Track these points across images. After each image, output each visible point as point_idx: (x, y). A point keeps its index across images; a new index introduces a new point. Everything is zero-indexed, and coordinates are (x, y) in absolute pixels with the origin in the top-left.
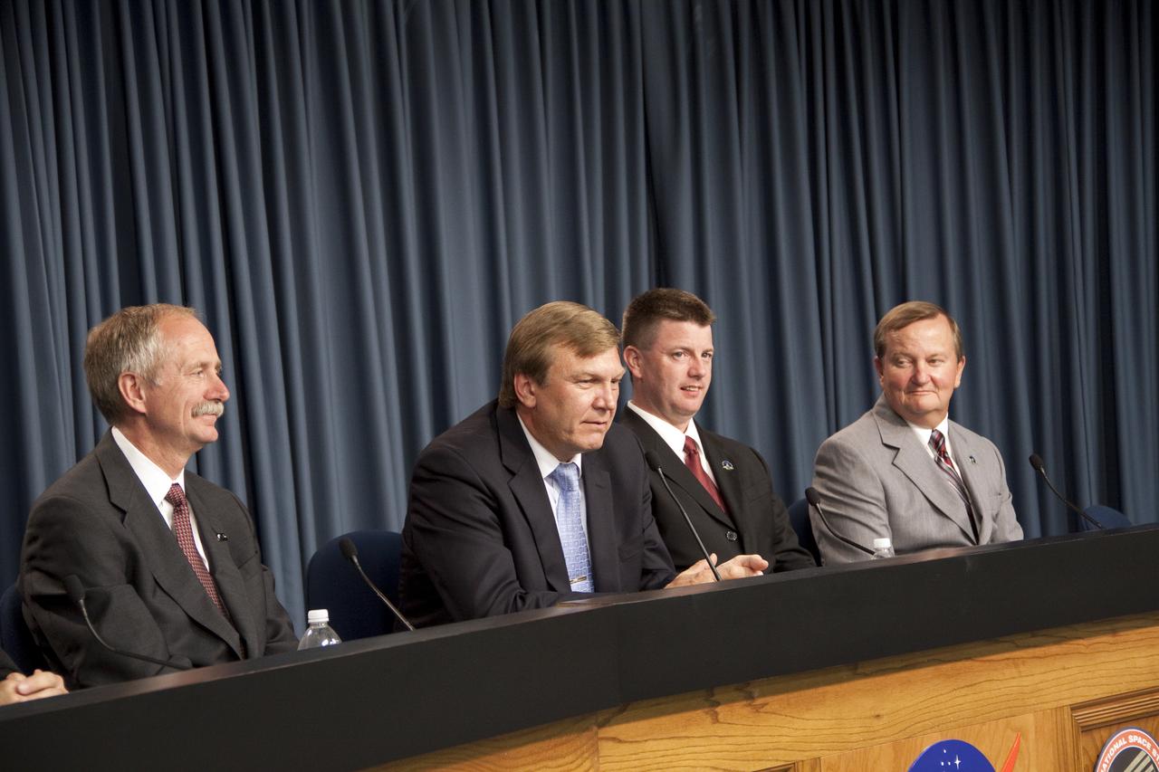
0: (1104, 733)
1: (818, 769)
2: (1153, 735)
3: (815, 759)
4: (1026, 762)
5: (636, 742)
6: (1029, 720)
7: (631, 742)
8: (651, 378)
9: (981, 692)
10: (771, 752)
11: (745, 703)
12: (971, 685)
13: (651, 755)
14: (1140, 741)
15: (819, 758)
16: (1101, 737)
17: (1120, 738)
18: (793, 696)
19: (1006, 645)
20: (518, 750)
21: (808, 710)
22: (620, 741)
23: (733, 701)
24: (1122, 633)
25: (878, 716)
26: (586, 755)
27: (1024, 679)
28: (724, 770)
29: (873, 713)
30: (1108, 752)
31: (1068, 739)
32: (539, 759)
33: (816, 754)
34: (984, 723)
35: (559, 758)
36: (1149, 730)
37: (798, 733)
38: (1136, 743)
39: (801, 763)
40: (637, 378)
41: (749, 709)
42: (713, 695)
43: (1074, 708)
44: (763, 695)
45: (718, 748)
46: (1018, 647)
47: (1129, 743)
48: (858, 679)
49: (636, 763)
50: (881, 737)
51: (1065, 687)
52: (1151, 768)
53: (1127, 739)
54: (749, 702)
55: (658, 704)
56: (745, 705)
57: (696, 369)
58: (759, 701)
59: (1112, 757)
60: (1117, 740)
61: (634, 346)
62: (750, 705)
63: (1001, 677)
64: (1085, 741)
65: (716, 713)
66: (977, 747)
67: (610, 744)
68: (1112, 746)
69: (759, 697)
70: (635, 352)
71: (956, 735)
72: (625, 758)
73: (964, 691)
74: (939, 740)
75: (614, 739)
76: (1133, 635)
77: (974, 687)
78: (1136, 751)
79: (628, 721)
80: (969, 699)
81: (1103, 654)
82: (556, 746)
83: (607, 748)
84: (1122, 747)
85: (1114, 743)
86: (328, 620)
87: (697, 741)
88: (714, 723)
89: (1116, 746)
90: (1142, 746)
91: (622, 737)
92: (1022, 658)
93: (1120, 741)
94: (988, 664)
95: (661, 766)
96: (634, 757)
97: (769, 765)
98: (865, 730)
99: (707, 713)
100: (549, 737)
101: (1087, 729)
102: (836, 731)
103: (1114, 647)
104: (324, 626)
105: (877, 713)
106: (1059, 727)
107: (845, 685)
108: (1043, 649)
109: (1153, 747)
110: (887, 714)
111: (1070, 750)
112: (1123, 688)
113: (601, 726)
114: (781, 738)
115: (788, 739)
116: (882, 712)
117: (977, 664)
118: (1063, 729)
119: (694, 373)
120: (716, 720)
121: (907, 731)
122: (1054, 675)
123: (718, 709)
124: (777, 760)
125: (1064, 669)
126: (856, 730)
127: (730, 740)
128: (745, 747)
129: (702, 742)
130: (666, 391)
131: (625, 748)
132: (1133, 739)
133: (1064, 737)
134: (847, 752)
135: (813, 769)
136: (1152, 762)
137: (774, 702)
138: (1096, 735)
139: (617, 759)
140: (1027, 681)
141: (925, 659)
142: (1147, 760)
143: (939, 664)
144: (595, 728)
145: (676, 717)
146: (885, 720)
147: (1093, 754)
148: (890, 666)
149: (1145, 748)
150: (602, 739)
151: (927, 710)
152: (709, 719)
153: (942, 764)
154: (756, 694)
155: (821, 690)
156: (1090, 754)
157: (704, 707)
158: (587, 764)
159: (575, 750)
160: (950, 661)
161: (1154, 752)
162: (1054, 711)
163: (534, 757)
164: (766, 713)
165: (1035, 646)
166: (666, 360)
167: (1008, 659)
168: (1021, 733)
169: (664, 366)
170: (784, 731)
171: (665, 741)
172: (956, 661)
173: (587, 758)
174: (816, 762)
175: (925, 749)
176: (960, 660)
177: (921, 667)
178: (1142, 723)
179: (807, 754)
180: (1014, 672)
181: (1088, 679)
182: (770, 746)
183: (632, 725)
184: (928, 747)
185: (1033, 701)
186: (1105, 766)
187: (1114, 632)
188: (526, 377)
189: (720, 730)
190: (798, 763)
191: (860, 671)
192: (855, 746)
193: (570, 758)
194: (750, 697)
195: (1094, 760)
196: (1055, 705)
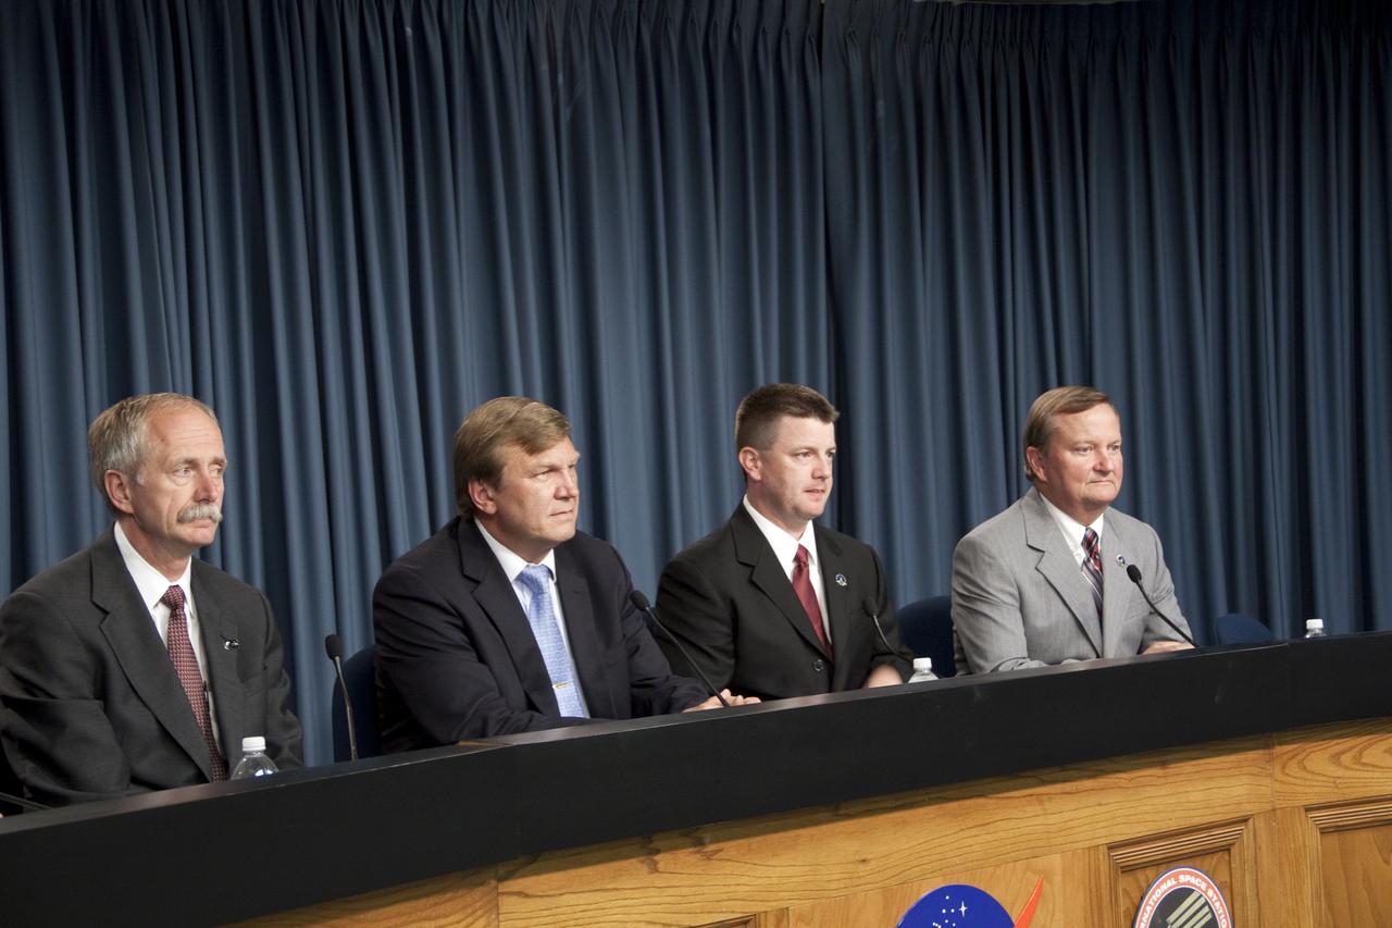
0: (1150, 872)
1: (785, 923)
2: (1211, 873)
3: (782, 909)
4: (1051, 907)
5: (548, 896)
6: (1056, 860)
7: (542, 896)
8: (772, 480)
9: (995, 832)
10: (725, 903)
11: (692, 850)
12: (984, 825)
13: (569, 910)
14: (1193, 880)
15: (787, 909)
16: (1147, 877)
17: (1169, 878)
18: (755, 841)
19: (1029, 780)
20: (381, 911)
21: (773, 856)
22: (527, 896)
23: (677, 848)
24: (1173, 765)
25: (864, 861)
26: (480, 913)
27: (1050, 816)
28: (664, 925)
29: (857, 857)
30: (1153, 893)
31: (1103, 881)
32: (410, 919)
33: (783, 904)
34: (998, 866)
35: (439, 917)
36: (1206, 868)
37: (761, 881)
38: (1189, 883)
39: (763, 916)
40: (755, 481)
41: (698, 856)
42: (651, 842)
43: (1112, 847)
44: (718, 841)
45: (656, 900)
46: (1043, 783)
47: (1179, 884)
48: (837, 821)
49: (549, 920)
50: (866, 884)
51: (1101, 824)
52: (1206, 909)
53: (1177, 879)
54: (697, 849)
55: (580, 854)
56: (691, 853)
57: (820, 470)
58: (712, 847)
59: (1158, 899)
60: (1165, 880)
61: (750, 446)
62: (698, 852)
63: (1020, 815)
64: (1125, 883)
65: (655, 863)
66: (988, 892)
67: (514, 899)
68: (1158, 887)
69: (712, 842)
70: (751, 452)
71: (963, 880)
72: (534, 915)
73: (974, 832)
74: (943, 885)
75: (519, 894)
76: (1187, 767)
77: (986, 827)
78: (1187, 892)
79: (538, 873)
80: (979, 839)
81: (1148, 789)
82: (435, 904)
83: (508, 904)
84: (1171, 888)
85: (1162, 883)
86: (264, 748)
87: (629, 894)
88: (652, 873)
89: (1164, 887)
90: (1195, 886)
91: (529, 891)
92: (1047, 794)
93: (1169, 881)
94: (1004, 801)
95: (581, 922)
96: (545, 913)
97: (722, 917)
98: (846, 876)
99: (642, 862)
100: (428, 895)
101: (1128, 870)
102: (812, 878)
103: (1163, 780)
104: (259, 755)
105: (863, 857)
106: (1093, 869)
107: (824, 828)
108: (1074, 784)
109: (1209, 887)
110: (876, 858)
111: (1105, 893)
112: (1173, 825)
113: (501, 879)
114: (738, 887)
115: (748, 888)
116: (870, 856)
117: (991, 801)
118: (1098, 870)
119: (818, 474)
120: (654, 869)
121: (902, 876)
122: (1088, 811)
123: (657, 858)
124: (733, 912)
125: (1100, 805)
126: (834, 877)
127: (671, 891)
128: (692, 899)
129: (636, 894)
130: (788, 494)
131: (531, 904)
132: (1183, 879)
133: (1098, 878)
134: (823, 900)
135: (779, 921)
136: (1206, 903)
137: (731, 848)
138: (1141, 875)
139: (523, 916)
140: (1052, 819)
141: (926, 797)
142: (1202, 901)
143: (943, 802)
144: (493, 883)
145: (601, 868)
146: (873, 864)
147: (1136, 895)
148: (882, 805)
149: (1199, 888)
150: (503, 894)
151: (927, 853)
152: (645, 868)
153: (944, 911)
154: (707, 840)
155: (791, 834)
156: (1133, 895)
157: (639, 856)
158: (482, 922)
159: (464, 908)
160: (958, 799)
161: (1210, 892)
162: (1087, 852)
163: (404, 918)
164: (720, 860)
165: (1065, 781)
166: (788, 461)
167: (1031, 795)
168: (1046, 876)
169: (786, 467)
170: (743, 880)
171: (586, 895)
172: (964, 798)
173: (482, 916)
174: (783, 913)
175: (923, 895)
176: (971, 797)
177: (922, 806)
178: (1198, 861)
179: (770, 904)
180: (1037, 809)
181: (1130, 815)
182: (724, 896)
183: (543, 877)
184: (927, 893)
185: (1061, 840)
186: (1149, 909)
187: (1163, 764)
188: (480, 485)
189: (659, 880)
190: (759, 914)
191: (841, 812)
192: (834, 894)
193: (457, 917)
194: (700, 843)
195: (1136, 901)
196: (1088, 844)
